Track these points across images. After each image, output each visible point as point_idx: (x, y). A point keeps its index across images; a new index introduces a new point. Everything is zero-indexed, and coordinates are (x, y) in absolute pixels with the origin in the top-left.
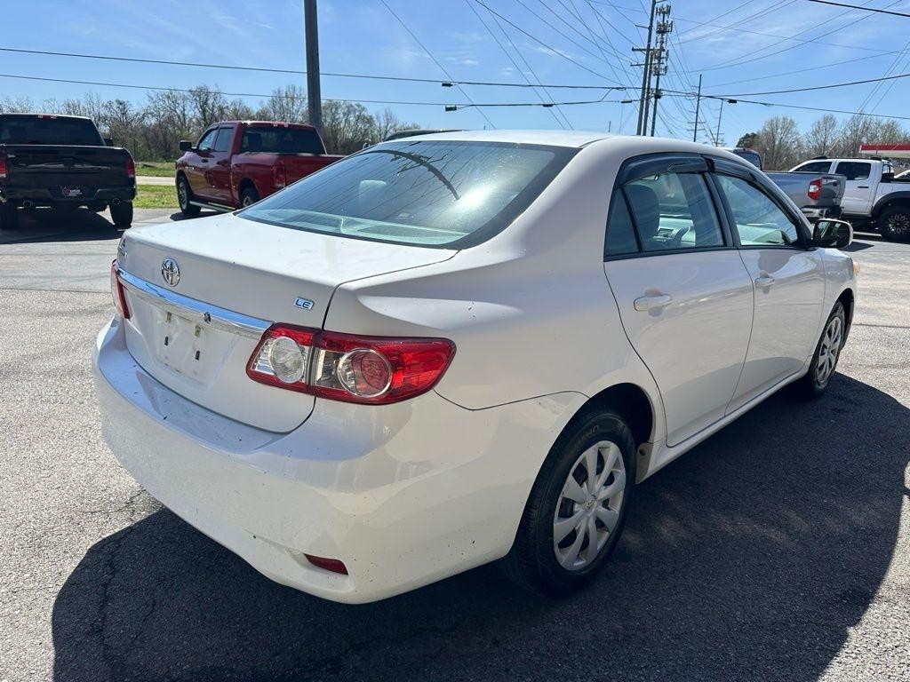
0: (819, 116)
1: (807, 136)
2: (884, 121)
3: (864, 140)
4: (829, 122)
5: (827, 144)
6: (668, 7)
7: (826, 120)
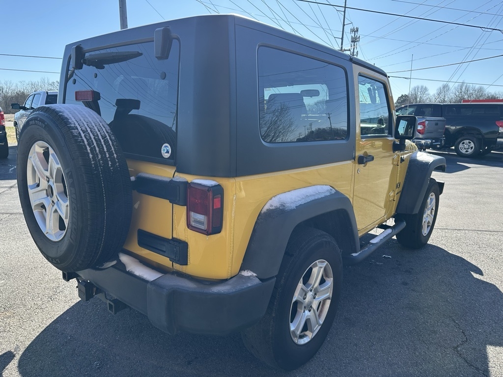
0: (441, 85)
1: (434, 95)
2: (477, 87)
3: (466, 97)
4: (445, 87)
5: (446, 100)
6: (357, 28)
7: (444, 87)
